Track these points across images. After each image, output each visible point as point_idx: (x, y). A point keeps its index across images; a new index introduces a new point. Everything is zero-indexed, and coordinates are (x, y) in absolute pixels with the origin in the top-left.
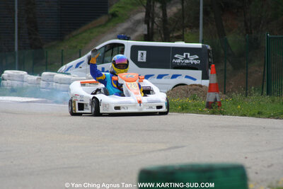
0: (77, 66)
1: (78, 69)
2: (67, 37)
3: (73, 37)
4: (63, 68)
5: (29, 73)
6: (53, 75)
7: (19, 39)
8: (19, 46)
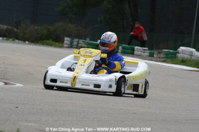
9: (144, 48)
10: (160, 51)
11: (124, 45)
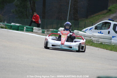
0: (90, 29)
1: (90, 31)
2: (89, 17)
3: (92, 17)
4: (84, 30)
6: (79, 32)
7: (69, 15)
8: (69, 18)
9: (39, 28)
10: (48, 30)
11: (27, 26)
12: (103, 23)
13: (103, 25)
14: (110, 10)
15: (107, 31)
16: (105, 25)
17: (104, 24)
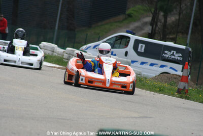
0: (95, 47)
1: (95, 49)
2: (94, 26)
3: (98, 26)
4: (84, 47)
5: (58, 46)
6: (74, 51)
8: (59, 26)
12: (117, 37)
13: (116, 40)
14: (130, 16)
15: (124, 50)
16: (119, 41)
17: (118, 39)
